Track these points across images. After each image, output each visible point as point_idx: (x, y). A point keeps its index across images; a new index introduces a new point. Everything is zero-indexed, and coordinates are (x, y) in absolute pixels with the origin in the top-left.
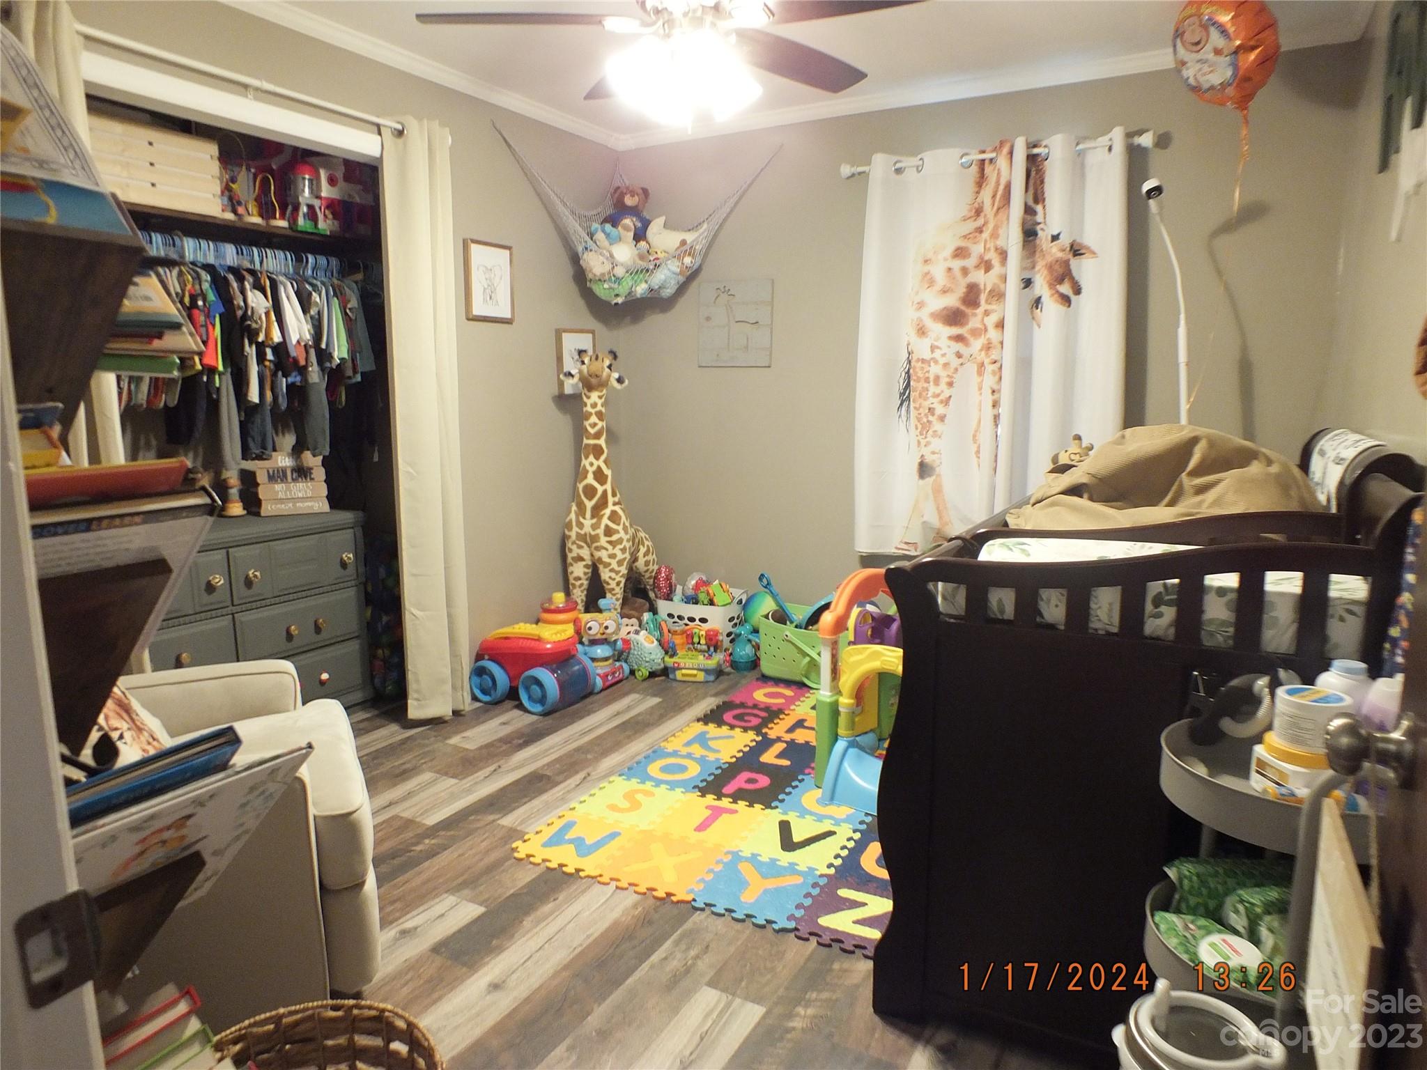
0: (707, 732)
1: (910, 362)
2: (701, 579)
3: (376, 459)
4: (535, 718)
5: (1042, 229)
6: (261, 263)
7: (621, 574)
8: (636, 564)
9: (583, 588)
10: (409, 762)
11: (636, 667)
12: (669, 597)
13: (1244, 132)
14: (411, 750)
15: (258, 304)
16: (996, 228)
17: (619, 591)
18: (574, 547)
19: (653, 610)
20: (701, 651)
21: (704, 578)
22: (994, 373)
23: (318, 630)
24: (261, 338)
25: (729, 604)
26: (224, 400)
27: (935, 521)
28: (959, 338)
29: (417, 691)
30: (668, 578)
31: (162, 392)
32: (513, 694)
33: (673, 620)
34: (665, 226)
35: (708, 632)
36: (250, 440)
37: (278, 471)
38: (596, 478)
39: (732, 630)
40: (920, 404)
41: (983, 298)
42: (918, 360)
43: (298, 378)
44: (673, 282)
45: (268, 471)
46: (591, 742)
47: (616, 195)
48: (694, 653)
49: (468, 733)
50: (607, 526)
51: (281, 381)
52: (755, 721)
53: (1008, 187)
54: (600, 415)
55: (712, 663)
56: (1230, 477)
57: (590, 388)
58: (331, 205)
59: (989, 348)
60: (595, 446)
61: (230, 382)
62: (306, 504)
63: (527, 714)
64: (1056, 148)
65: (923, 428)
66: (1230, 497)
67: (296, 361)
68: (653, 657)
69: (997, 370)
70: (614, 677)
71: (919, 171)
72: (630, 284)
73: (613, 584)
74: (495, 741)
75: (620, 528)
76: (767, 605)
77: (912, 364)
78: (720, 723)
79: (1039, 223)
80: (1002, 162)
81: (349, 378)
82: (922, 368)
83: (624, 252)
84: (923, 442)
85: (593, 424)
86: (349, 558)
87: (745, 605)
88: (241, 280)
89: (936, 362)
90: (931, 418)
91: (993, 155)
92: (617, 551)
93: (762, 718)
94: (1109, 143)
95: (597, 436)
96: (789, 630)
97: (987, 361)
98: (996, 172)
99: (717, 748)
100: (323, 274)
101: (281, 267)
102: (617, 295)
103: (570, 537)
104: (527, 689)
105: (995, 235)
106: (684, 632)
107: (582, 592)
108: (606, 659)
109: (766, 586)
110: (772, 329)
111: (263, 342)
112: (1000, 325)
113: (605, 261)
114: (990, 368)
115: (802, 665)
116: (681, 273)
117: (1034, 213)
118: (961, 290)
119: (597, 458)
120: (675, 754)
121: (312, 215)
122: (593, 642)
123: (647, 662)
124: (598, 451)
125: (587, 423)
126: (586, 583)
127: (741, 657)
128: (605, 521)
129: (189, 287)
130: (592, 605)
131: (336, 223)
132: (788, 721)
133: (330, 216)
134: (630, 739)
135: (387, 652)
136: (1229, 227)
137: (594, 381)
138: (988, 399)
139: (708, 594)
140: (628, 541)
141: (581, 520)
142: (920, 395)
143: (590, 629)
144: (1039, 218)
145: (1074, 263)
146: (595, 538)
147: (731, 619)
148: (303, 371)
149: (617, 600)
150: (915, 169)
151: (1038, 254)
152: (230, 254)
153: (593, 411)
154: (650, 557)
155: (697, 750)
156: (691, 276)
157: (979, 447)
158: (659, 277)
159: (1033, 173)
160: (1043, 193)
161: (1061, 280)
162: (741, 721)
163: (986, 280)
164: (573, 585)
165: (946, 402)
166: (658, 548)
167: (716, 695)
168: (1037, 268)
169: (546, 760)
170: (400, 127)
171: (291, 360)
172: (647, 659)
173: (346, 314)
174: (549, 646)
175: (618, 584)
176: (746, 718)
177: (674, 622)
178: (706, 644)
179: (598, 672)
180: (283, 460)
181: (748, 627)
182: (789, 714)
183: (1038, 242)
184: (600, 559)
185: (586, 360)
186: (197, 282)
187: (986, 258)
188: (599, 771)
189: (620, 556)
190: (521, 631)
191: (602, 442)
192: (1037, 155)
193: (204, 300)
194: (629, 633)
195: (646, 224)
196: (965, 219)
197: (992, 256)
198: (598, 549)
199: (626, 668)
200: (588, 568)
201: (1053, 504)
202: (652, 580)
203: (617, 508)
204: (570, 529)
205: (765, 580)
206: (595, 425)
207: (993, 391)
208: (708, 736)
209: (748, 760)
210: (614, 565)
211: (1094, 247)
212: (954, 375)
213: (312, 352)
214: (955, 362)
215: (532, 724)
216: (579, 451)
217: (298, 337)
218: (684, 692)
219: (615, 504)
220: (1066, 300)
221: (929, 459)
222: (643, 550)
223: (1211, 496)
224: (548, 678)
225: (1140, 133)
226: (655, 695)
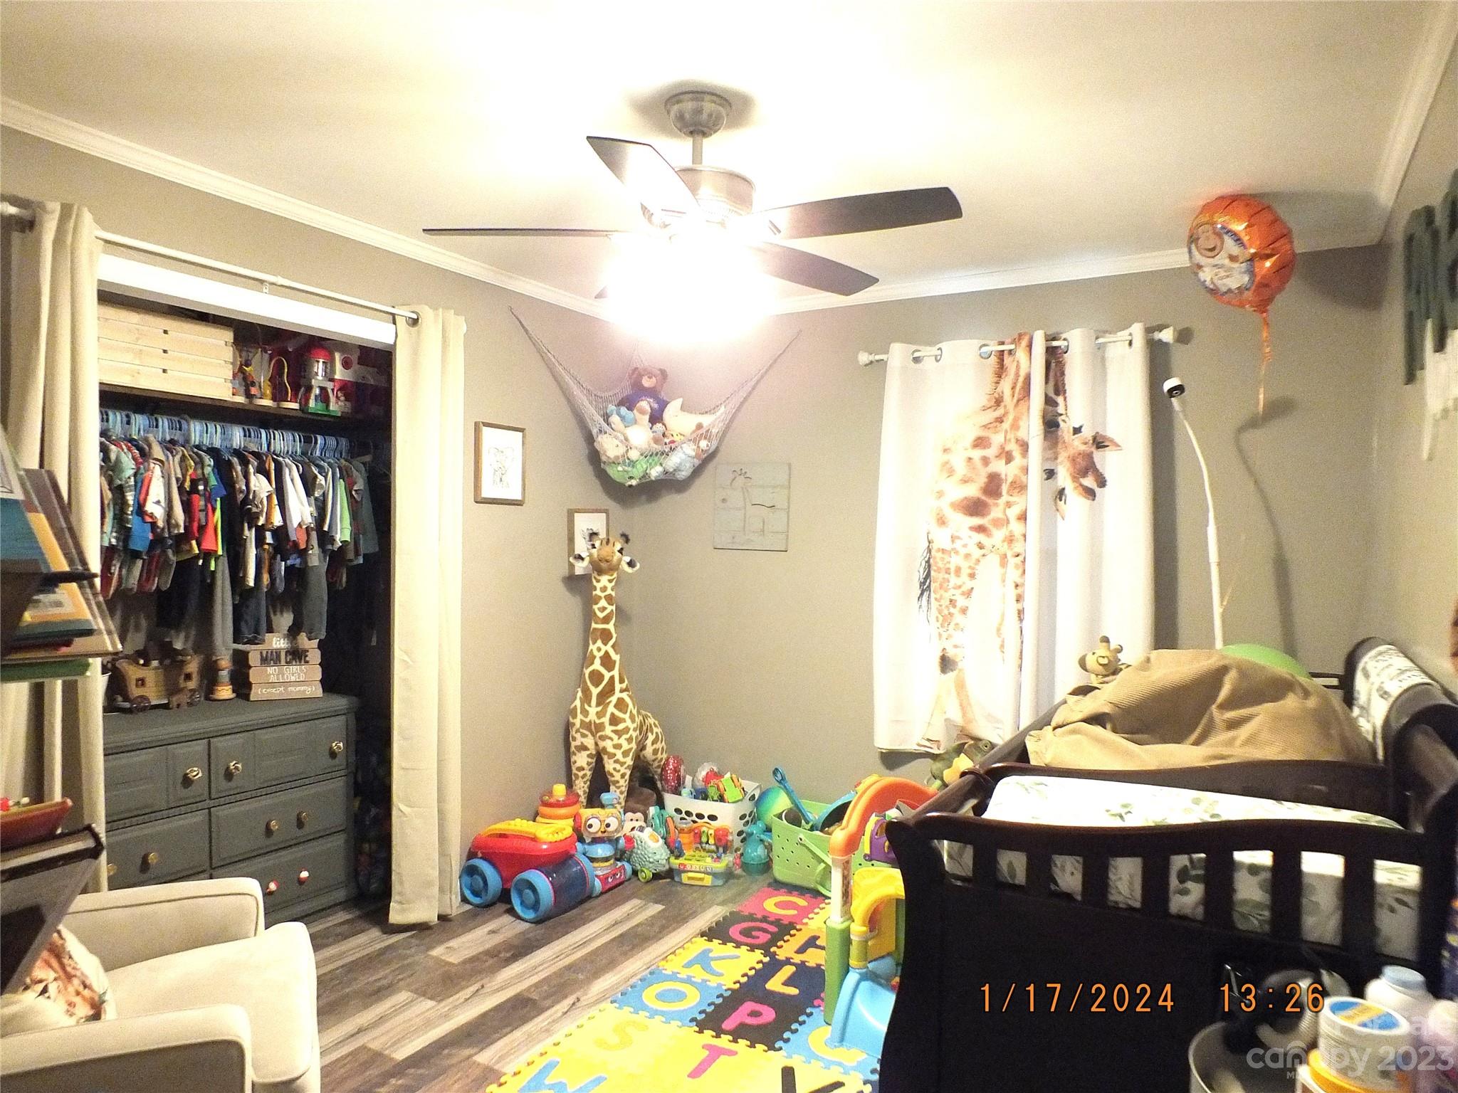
0: (710, 951)
1: (929, 551)
2: (712, 771)
3: (374, 643)
4: (527, 925)
5: (1063, 421)
6: (269, 445)
7: (626, 766)
8: (644, 752)
9: (585, 780)
10: (385, 977)
11: (639, 868)
12: (677, 791)
13: (1265, 335)
14: (389, 963)
15: (261, 488)
16: (1016, 420)
17: (623, 783)
18: (578, 736)
19: (661, 804)
20: (709, 851)
21: (715, 769)
22: (1017, 566)
23: (300, 824)
24: (261, 521)
25: (741, 800)
26: (219, 583)
27: (957, 718)
28: (981, 529)
29: (399, 894)
30: (676, 770)
31: (155, 577)
32: (504, 897)
33: (682, 816)
34: (683, 408)
35: (717, 831)
36: (243, 624)
37: (272, 652)
38: (603, 664)
39: (745, 829)
40: (941, 596)
41: (1005, 488)
42: (938, 550)
43: (298, 561)
44: (688, 465)
45: (261, 653)
46: (584, 959)
47: (635, 376)
48: (703, 854)
49: (453, 943)
50: (613, 714)
51: (280, 564)
52: (764, 938)
53: (1028, 379)
54: (609, 599)
55: (720, 866)
56: (1263, 713)
57: (601, 572)
58: (344, 387)
59: (1011, 540)
60: (604, 630)
61: (226, 565)
62: (298, 689)
63: (518, 921)
64: (1076, 342)
65: (945, 620)
66: (1265, 736)
67: (296, 544)
68: (657, 857)
69: (1020, 563)
70: (615, 879)
71: (937, 361)
72: (645, 466)
73: (617, 776)
74: (480, 953)
75: (627, 717)
76: (781, 803)
77: (932, 553)
78: (725, 940)
79: (1061, 415)
80: (1021, 354)
81: (351, 561)
82: (943, 559)
83: (640, 435)
84: (945, 635)
85: (602, 608)
86: (339, 748)
87: (758, 801)
88: (244, 463)
89: (957, 553)
90: (952, 610)
91: (1012, 347)
92: (623, 741)
93: (771, 933)
94: (1130, 338)
95: (606, 620)
96: (802, 833)
97: (1009, 554)
98: (1015, 364)
99: (720, 971)
100: (332, 454)
101: (288, 447)
102: (631, 478)
103: (574, 724)
104: (520, 893)
105: (1015, 426)
106: (691, 831)
107: (585, 783)
108: (606, 859)
109: (782, 781)
110: (788, 513)
111: (263, 525)
112: (1023, 517)
113: (620, 444)
114: (1013, 561)
115: (818, 871)
116: (697, 456)
117: (1056, 404)
118: (982, 480)
119: (605, 644)
120: (674, 977)
121: (324, 396)
122: (596, 841)
123: (650, 863)
124: (606, 636)
125: (595, 607)
126: (589, 773)
127: (753, 859)
128: (611, 709)
129: (191, 471)
130: (593, 800)
131: (348, 404)
132: (799, 939)
133: (342, 398)
134: (627, 955)
135: (374, 847)
136: (1254, 423)
137: (604, 565)
138: (1013, 593)
139: (718, 789)
140: (635, 730)
141: (586, 707)
142: (941, 587)
143: (590, 826)
144: (1061, 409)
145: (1098, 456)
146: (600, 727)
147: (742, 817)
148: (303, 553)
149: (622, 793)
150: (934, 358)
151: (1060, 446)
152: (237, 436)
153: (602, 595)
154: (659, 745)
155: (698, 973)
156: (705, 461)
157: (1003, 642)
158: (673, 461)
159: (1053, 365)
160: (1064, 385)
161: (1084, 473)
162: (748, 939)
163: (1008, 471)
164: (576, 775)
165: (968, 594)
166: (669, 734)
167: (723, 903)
168: (1060, 459)
169: (535, 979)
170: (415, 316)
171: (291, 544)
172: (651, 860)
173: (352, 495)
174: (545, 847)
175: (623, 776)
176: (754, 933)
177: (682, 819)
178: (715, 844)
179: (597, 874)
180: (277, 642)
181: (760, 824)
182: (800, 930)
183: (1060, 433)
184: (604, 749)
185: (597, 544)
186: (199, 466)
187: (1007, 448)
188: (589, 996)
189: (626, 746)
190: (518, 828)
191: (610, 626)
192: (1056, 348)
193: (206, 485)
194: (633, 829)
195: (663, 405)
196: (985, 409)
197: (1013, 447)
198: (602, 738)
199: (628, 868)
200: (592, 758)
201: (1074, 732)
202: (659, 770)
203: (625, 695)
204: (575, 716)
205: (779, 775)
206: (604, 609)
207: (1017, 586)
208: (711, 955)
209: (753, 988)
210: (619, 756)
211: (1117, 440)
212: (977, 567)
213: (314, 535)
214: (977, 553)
215: (523, 933)
216: (588, 635)
217: (300, 520)
218: (690, 898)
219: (622, 691)
220: (1090, 493)
221: (951, 653)
222: (651, 737)
223: (1244, 732)
224: (541, 881)
225: (1161, 328)
226: (657, 902)
